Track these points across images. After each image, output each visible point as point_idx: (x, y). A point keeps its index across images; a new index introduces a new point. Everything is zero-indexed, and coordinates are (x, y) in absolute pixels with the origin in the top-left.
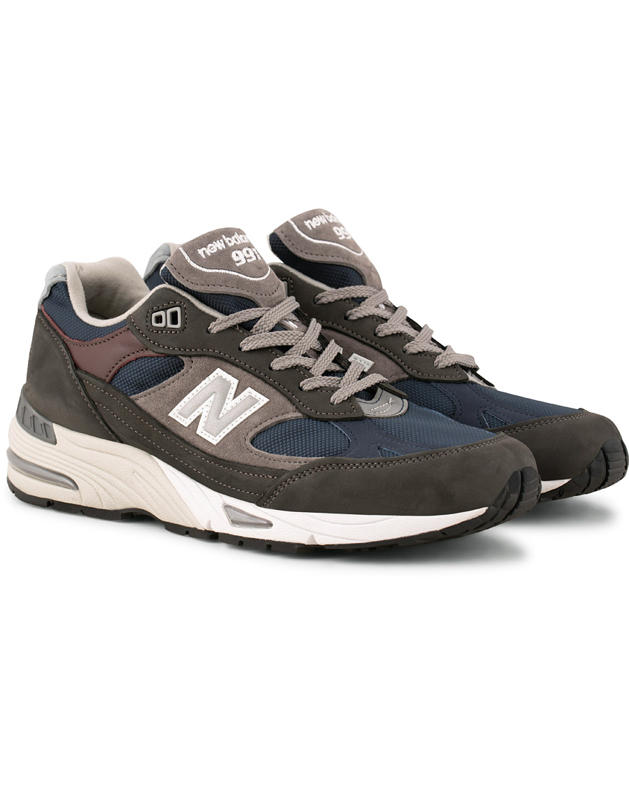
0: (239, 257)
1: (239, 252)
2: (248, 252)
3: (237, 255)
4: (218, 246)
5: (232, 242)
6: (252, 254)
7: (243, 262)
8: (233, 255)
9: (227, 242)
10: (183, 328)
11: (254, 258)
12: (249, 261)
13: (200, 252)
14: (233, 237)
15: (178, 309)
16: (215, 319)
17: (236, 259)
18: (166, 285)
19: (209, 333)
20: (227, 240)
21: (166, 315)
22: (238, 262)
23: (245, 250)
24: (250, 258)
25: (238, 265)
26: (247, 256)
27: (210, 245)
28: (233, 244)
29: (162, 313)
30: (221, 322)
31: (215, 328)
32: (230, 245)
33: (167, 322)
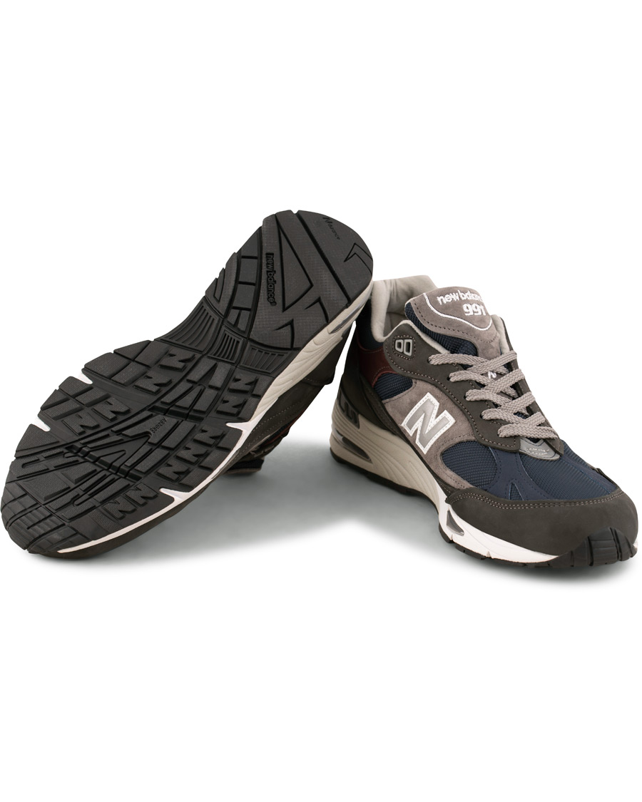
0: (469, 310)
1: (469, 306)
2: (476, 308)
3: (467, 308)
4: (455, 297)
5: (465, 297)
6: (479, 310)
7: (472, 313)
8: (465, 306)
9: (461, 297)
10: (412, 357)
11: (480, 313)
12: (476, 314)
13: (439, 299)
14: (467, 294)
15: (410, 341)
16: (437, 352)
17: (465, 310)
18: (409, 322)
19: (429, 362)
20: (461, 294)
21: (404, 343)
22: (466, 313)
23: (474, 305)
24: (477, 312)
25: (466, 314)
26: (475, 310)
27: (447, 296)
28: (465, 298)
29: (401, 341)
30: (442, 356)
31: (435, 360)
32: (463, 299)
33: (403, 349)
